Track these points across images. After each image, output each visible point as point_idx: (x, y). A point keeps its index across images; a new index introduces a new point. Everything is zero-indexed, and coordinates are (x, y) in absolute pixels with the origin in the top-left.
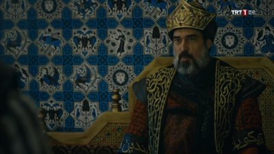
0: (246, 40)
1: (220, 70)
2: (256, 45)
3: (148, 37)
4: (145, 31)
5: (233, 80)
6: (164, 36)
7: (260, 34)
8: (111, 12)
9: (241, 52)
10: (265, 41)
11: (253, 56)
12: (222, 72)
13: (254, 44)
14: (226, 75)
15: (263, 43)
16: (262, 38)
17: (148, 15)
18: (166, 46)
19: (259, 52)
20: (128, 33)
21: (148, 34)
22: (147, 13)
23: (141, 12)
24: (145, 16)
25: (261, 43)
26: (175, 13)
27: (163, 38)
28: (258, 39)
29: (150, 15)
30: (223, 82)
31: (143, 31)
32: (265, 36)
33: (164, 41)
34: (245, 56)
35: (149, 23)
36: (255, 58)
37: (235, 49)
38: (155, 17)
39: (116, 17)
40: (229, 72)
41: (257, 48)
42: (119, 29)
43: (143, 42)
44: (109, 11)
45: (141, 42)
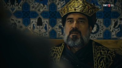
0: (105, 28)
1: (96, 49)
2: (113, 31)
3: (33, 25)
4: (32, 21)
5: (106, 56)
6: (46, 25)
7: (116, 24)
8: (6, 6)
9: (102, 36)
10: (119, 28)
11: (110, 39)
12: (98, 50)
13: (111, 30)
14: (101, 53)
15: (117, 30)
16: (117, 26)
17: (34, 9)
18: (47, 31)
19: (115, 37)
20: (19, 22)
21: (34, 23)
22: (33, 7)
23: (28, 6)
24: (32, 9)
25: (116, 30)
26: (70, 3)
27: (45, 25)
28: (114, 27)
29: (35, 9)
30: (99, 57)
31: (30, 20)
32: (119, 25)
33: (46, 28)
34: (104, 39)
35: (34, 15)
36: (111, 40)
37: (97, 34)
38: (39, 10)
39: (10, 10)
40: (103, 50)
41: (113, 33)
42: (12, 18)
43: (30, 28)
44: (5, 5)
45: (28, 28)
